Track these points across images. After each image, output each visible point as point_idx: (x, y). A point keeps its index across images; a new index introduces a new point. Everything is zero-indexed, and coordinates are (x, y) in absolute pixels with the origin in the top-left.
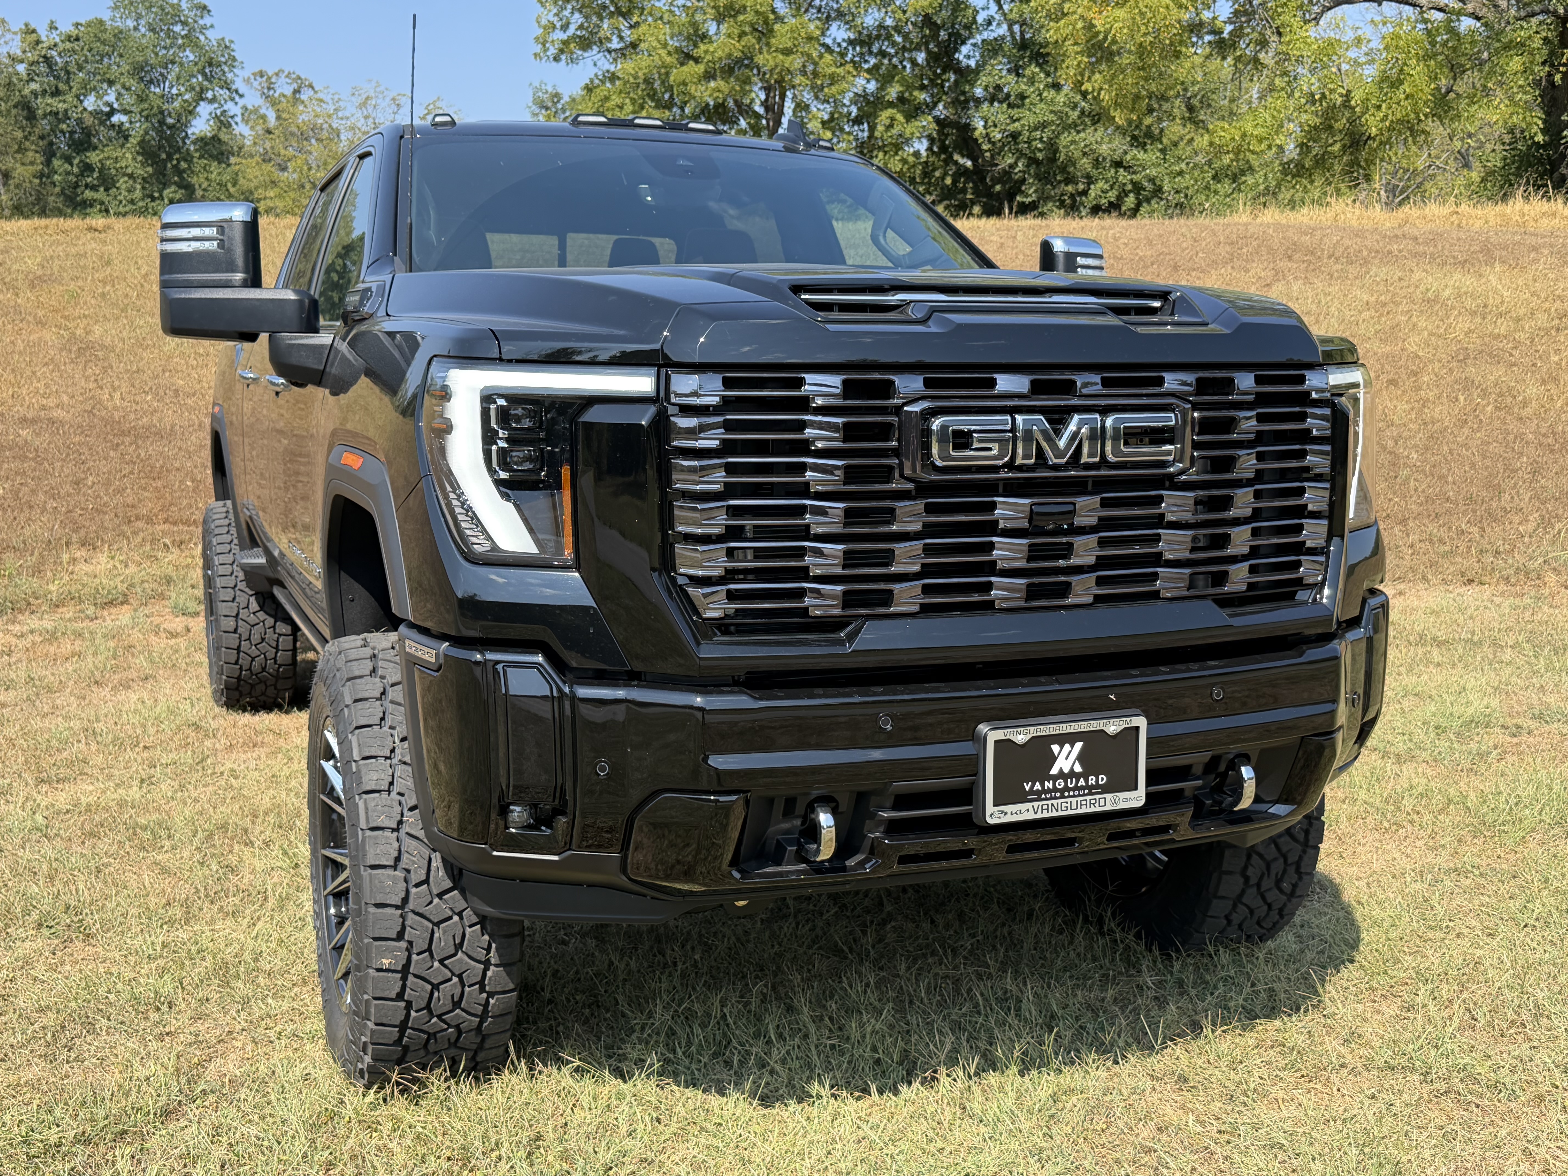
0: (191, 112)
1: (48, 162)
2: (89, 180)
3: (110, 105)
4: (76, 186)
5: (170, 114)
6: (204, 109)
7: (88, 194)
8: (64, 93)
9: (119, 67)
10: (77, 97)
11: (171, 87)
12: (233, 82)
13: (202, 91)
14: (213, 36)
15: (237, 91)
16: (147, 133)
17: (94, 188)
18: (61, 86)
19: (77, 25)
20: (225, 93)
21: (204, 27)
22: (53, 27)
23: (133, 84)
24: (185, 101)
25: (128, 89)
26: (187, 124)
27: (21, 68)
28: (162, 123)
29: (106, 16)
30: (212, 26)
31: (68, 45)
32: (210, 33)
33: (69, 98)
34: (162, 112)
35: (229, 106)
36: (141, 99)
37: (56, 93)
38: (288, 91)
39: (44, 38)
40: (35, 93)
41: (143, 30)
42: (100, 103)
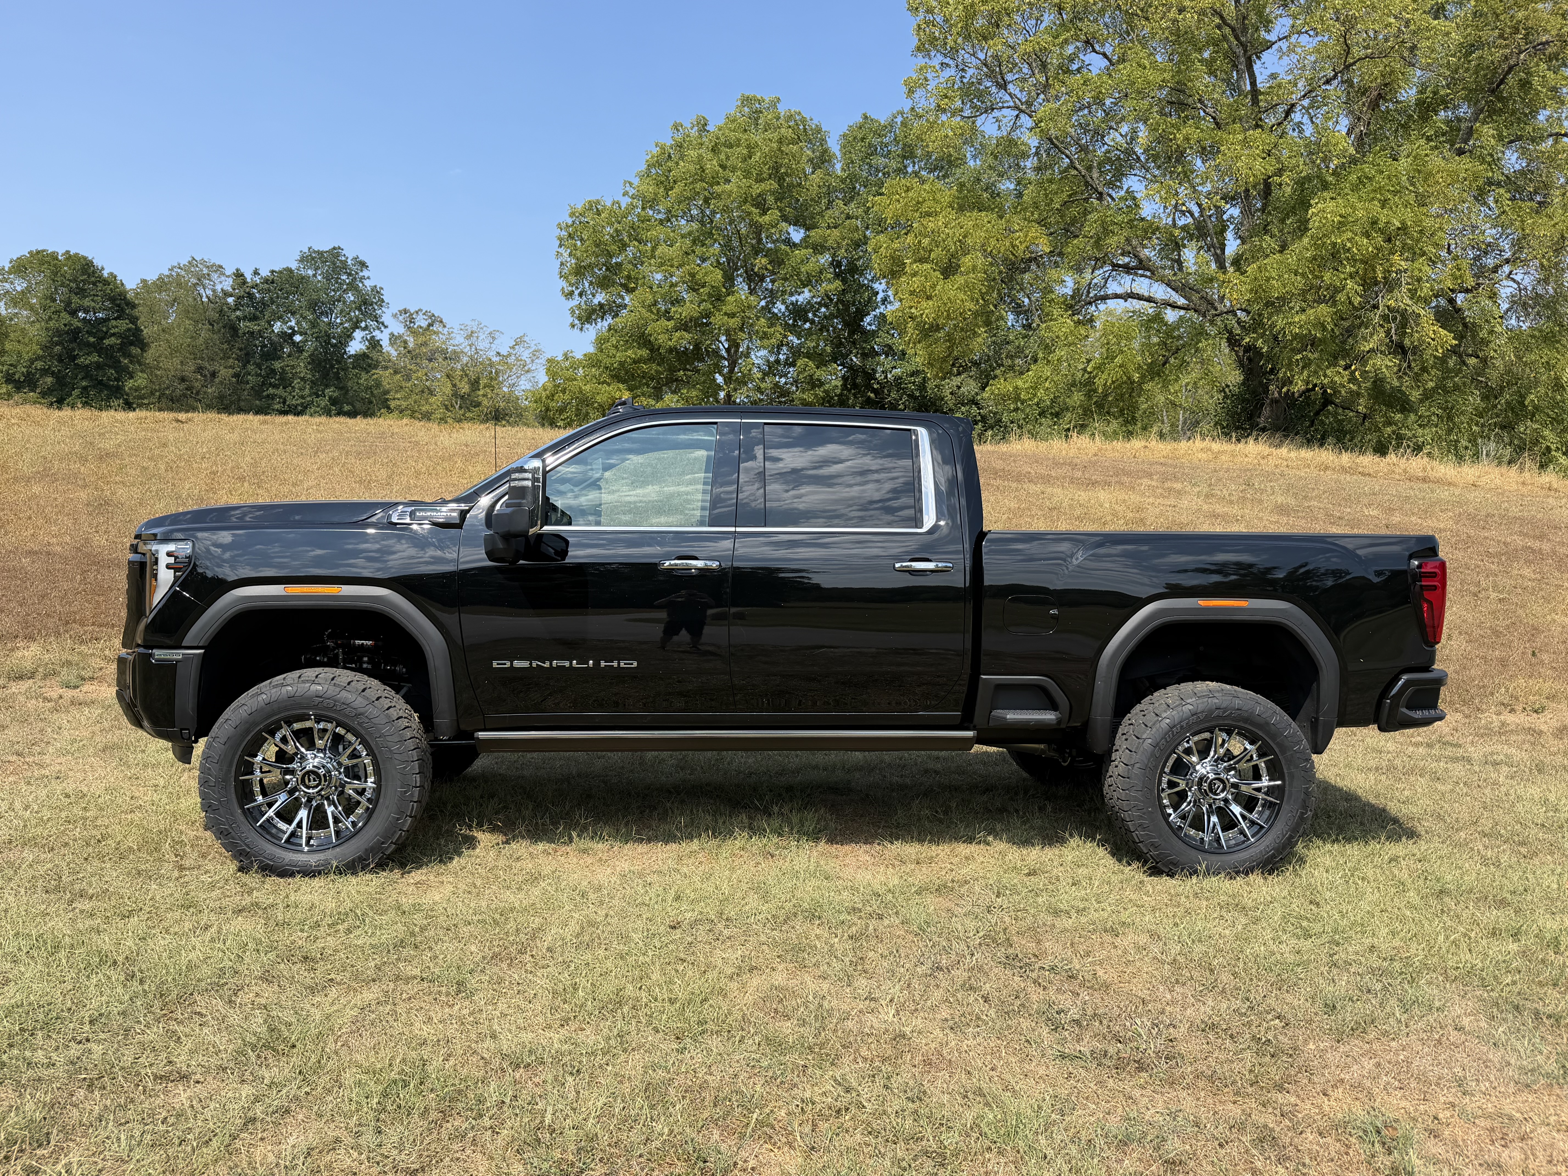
0: (349, 336)
1: (244, 367)
2: (273, 380)
3: (291, 328)
4: (263, 383)
5: (334, 337)
6: (358, 334)
8: (259, 319)
9: (300, 302)
10: (269, 322)
11: (336, 318)
12: (380, 316)
13: (358, 322)
14: (369, 284)
15: (383, 324)
16: (316, 349)
18: (258, 314)
19: (272, 272)
20: (374, 324)
21: (363, 278)
22: (256, 273)
23: (309, 314)
24: (346, 328)
25: (305, 318)
26: (346, 344)
27: (230, 300)
28: (328, 343)
29: (294, 266)
30: (368, 277)
31: (266, 286)
32: (367, 283)
33: (262, 323)
34: (328, 335)
35: (377, 333)
36: (314, 324)
37: (254, 318)
38: (424, 324)
39: (249, 280)
40: (239, 319)
41: (319, 278)
42: (284, 327)
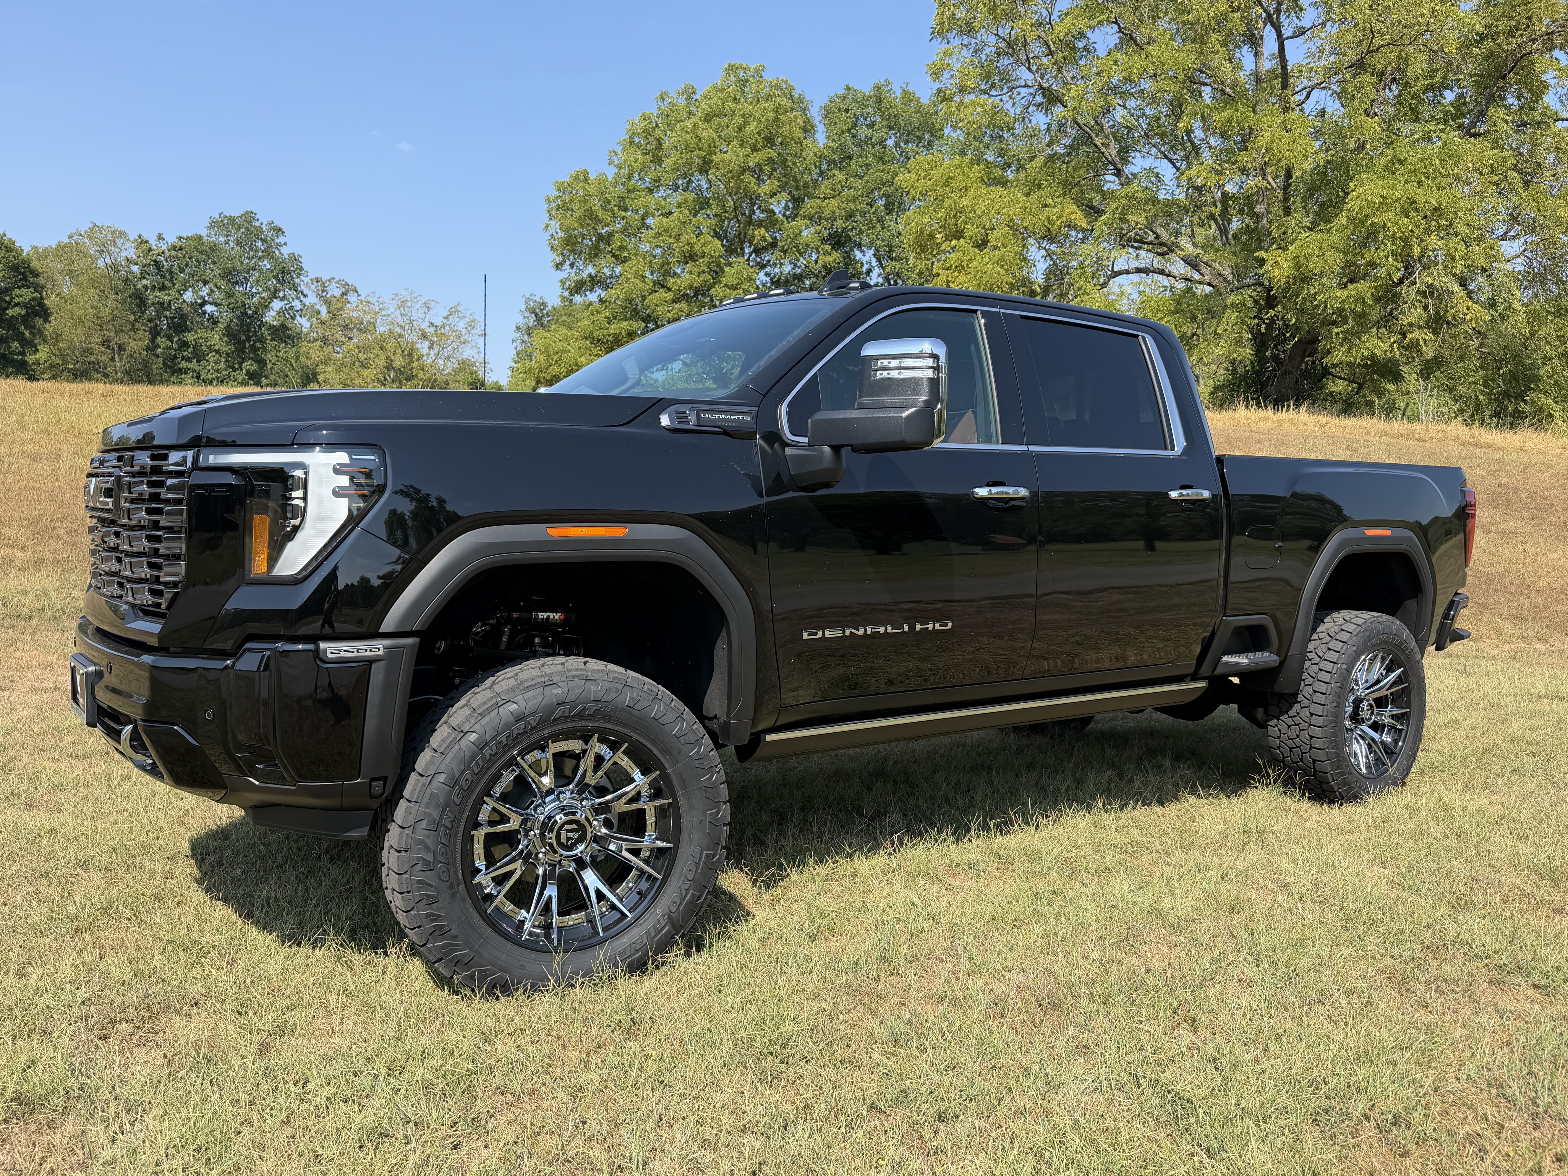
0: (266, 307)
1: (153, 340)
2: (185, 353)
3: (203, 298)
4: (175, 357)
5: (249, 308)
6: (277, 305)
7: (184, 364)
8: (169, 288)
9: (212, 271)
10: (179, 292)
11: (252, 287)
12: (299, 285)
13: (276, 291)
14: (285, 251)
15: (301, 292)
16: (232, 321)
17: (189, 360)
18: (167, 283)
19: (180, 238)
20: (293, 294)
21: (279, 244)
22: (160, 238)
23: (223, 284)
24: (263, 298)
25: (219, 288)
26: (262, 315)
27: (135, 269)
28: (243, 313)
29: (204, 233)
30: (285, 244)
31: (173, 253)
33: (172, 292)
34: (244, 305)
35: (295, 303)
36: (229, 294)
37: (163, 288)
38: (337, 293)
39: (154, 247)
40: (146, 287)
41: (232, 244)
42: (196, 297)
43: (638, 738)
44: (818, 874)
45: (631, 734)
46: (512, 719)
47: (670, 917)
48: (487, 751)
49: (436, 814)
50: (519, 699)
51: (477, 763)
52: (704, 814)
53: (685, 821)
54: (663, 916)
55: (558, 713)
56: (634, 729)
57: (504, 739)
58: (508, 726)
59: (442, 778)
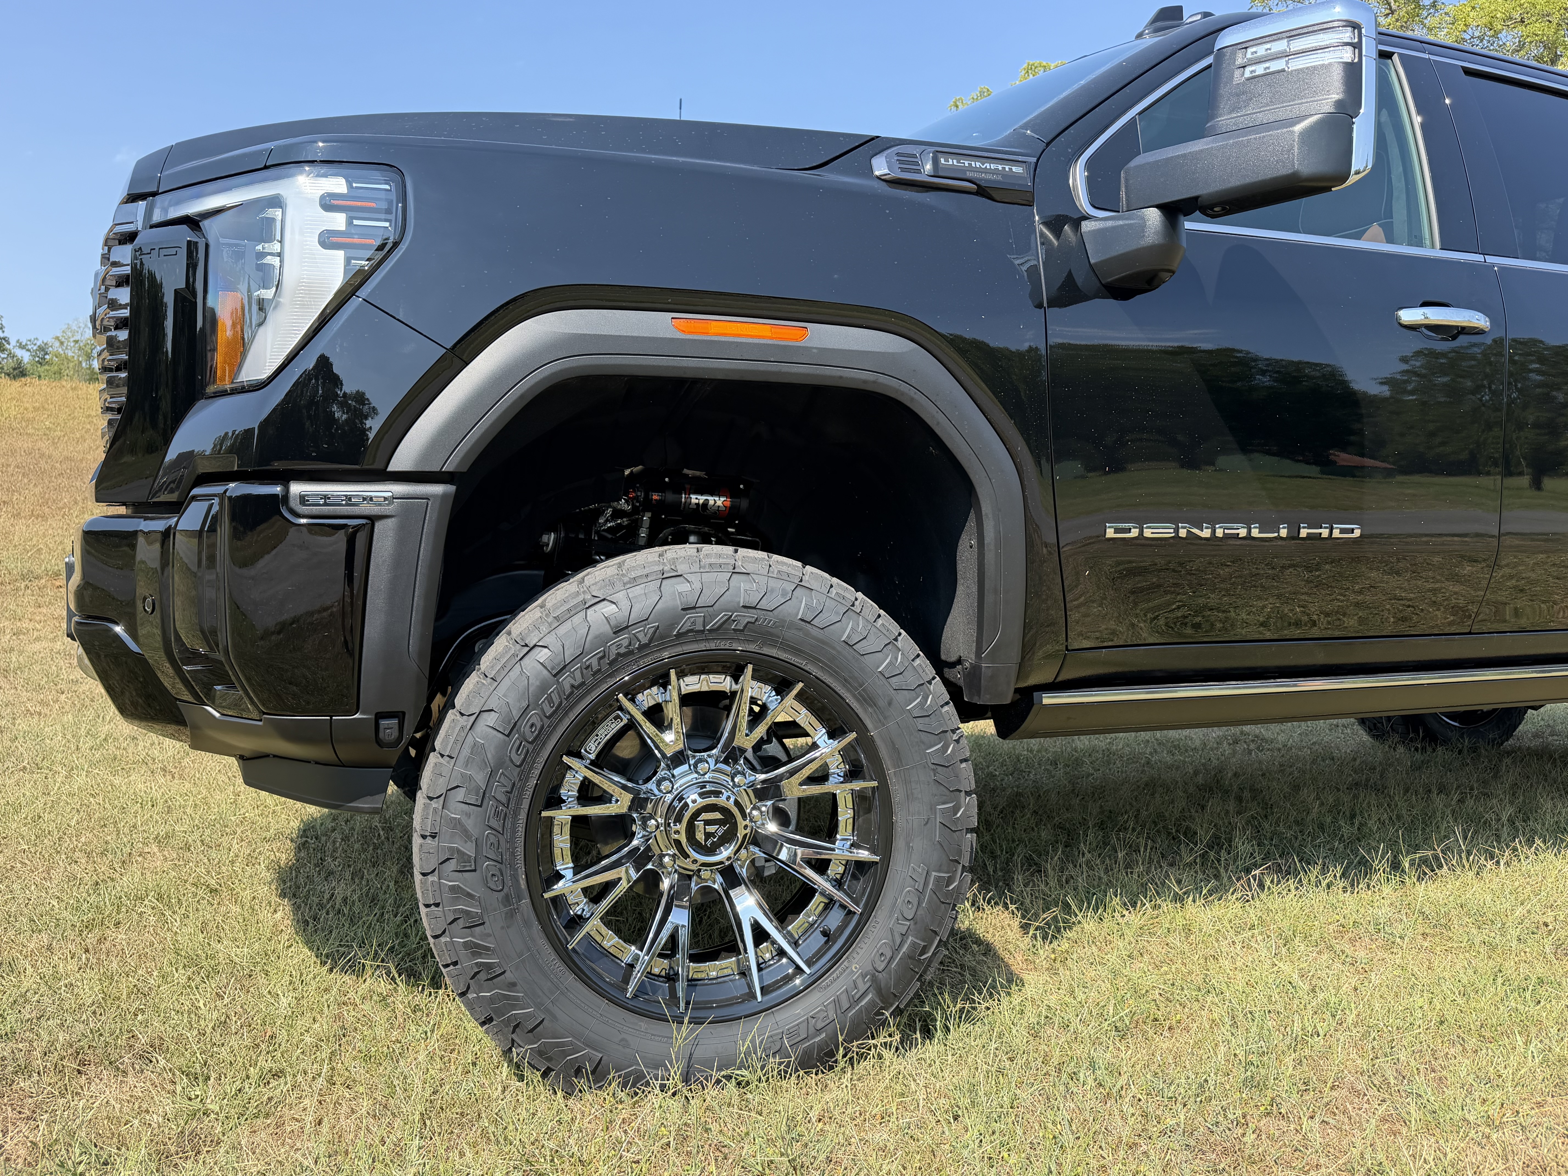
43: (820, 674)
44: (1127, 924)
45: (809, 668)
46: (607, 629)
47: (874, 979)
48: (566, 681)
49: (480, 778)
50: (620, 597)
51: (550, 699)
52: (933, 809)
53: (900, 819)
54: (863, 976)
55: (684, 624)
56: (815, 660)
57: (594, 662)
58: (602, 640)
59: (490, 719)
